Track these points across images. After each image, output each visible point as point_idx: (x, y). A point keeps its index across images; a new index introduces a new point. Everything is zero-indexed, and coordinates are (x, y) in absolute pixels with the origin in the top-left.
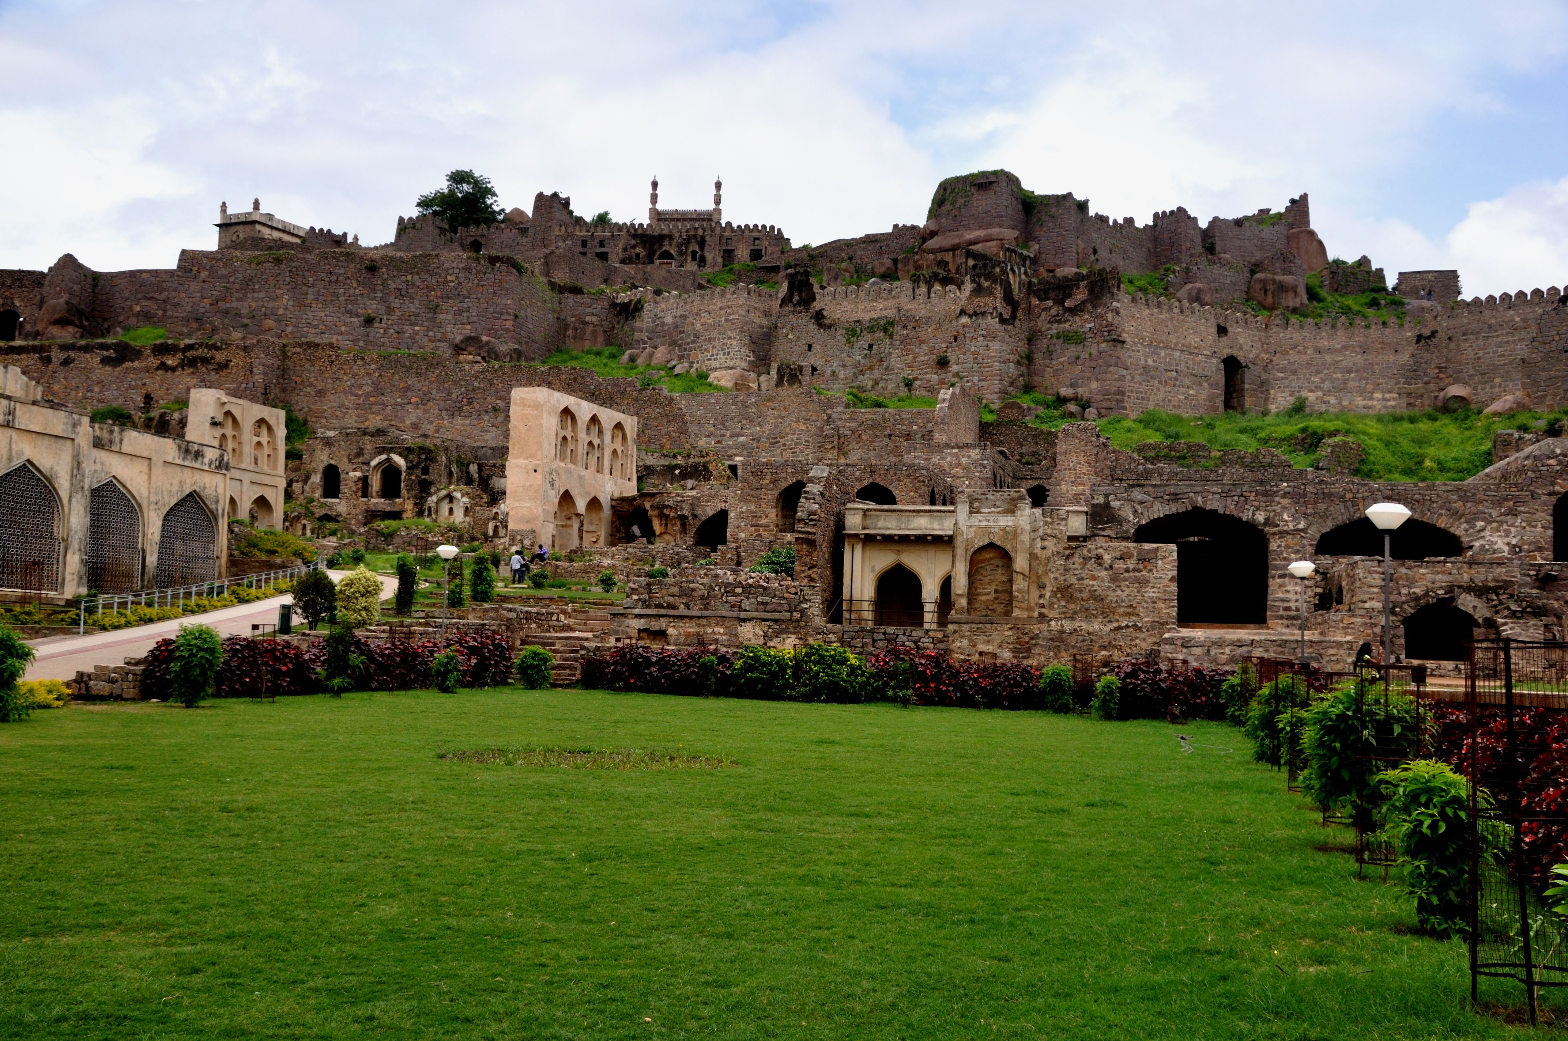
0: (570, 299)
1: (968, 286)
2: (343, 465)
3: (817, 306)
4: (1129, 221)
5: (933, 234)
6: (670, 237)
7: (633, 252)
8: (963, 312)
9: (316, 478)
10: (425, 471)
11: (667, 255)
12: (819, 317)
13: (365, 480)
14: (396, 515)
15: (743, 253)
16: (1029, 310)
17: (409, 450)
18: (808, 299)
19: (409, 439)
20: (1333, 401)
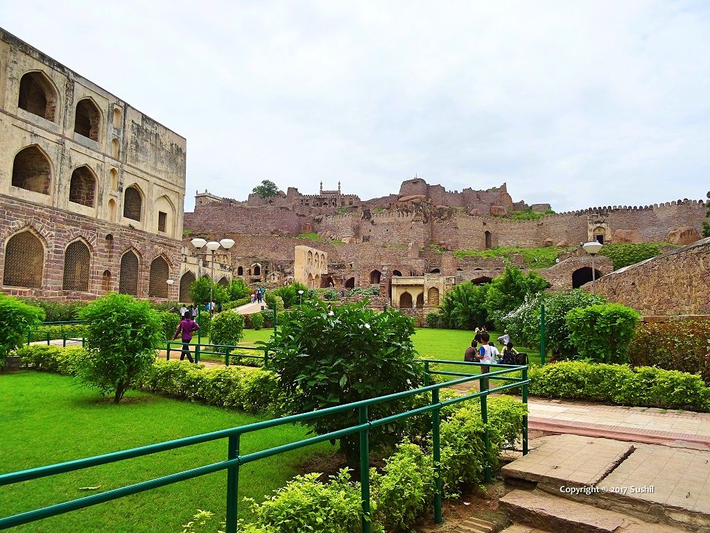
0: (302, 218)
1: (414, 213)
2: (243, 266)
3: (372, 219)
4: (456, 192)
5: (401, 197)
6: (327, 198)
7: (316, 203)
8: (413, 220)
9: (236, 270)
10: (267, 267)
11: (325, 204)
12: (372, 222)
13: (250, 270)
14: (259, 280)
15: (347, 203)
16: (431, 219)
17: (262, 262)
18: (369, 218)
19: (262, 258)
20: (515, 243)
